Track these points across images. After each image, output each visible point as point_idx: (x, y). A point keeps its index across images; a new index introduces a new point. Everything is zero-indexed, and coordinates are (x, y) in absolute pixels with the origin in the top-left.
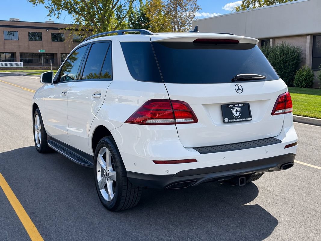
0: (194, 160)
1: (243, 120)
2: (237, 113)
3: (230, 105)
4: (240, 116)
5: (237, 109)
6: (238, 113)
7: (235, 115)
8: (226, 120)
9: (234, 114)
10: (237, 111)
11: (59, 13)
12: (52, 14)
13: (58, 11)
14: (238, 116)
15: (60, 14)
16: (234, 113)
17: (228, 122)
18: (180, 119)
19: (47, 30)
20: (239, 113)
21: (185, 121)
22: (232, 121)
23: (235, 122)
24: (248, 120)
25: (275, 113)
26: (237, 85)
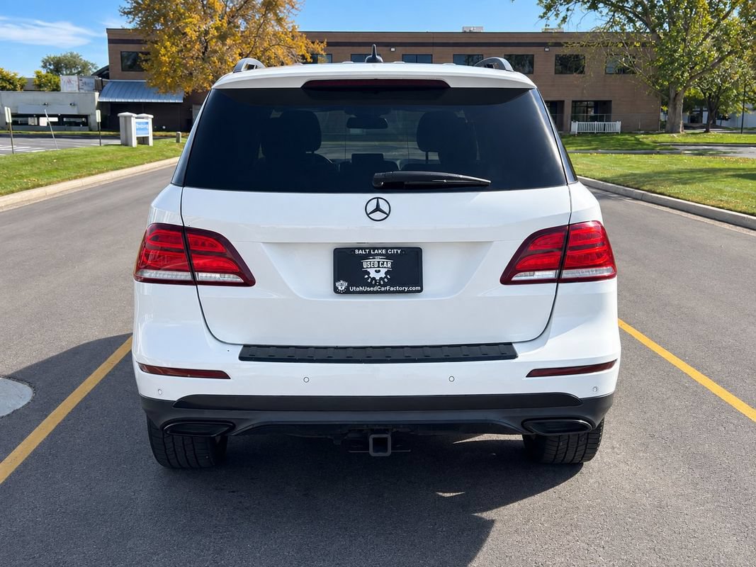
0: (221, 375)
1: (392, 289)
3: (359, 249)
4: (386, 280)
5: (379, 262)
6: (383, 271)
7: (373, 274)
8: (342, 285)
9: (368, 273)
10: (379, 267)
11: (568, 10)
12: (551, 14)
13: (567, 6)
14: (381, 278)
15: (569, 13)
16: (368, 270)
17: (347, 292)
18: (209, 275)
19: (546, 50)
22: (358, 289)
23: (367, 292)
24: (409, 292)
25: (514, 279)
26: (378, 198)
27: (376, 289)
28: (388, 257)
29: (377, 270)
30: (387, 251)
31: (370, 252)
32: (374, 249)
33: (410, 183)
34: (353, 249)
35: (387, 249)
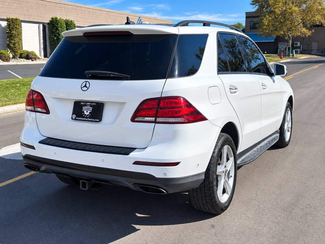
1: (89, 120)
2: (87, 112)
3: (82, 102)
4: (89, 116)
5: (88, 108)
7: (85, 113)
8: (74, 116)
10: (88, 110)
14: (87, 115)
16: (84, 111)
17: (75, 119)
20: (89, 112)
21: (41, 111)
22: (79, 119)
23: (81, 120)
24: (95, 121)
25: (136, 119)
26: (86, 81)
27: (84, 119)
28: (91, 106)
29: (87, 111)
30: (91, 104)
31: (85, 103)
32: (87, 102)
33: (99, 75)
34: (80, 102)
35: (91, 103)
